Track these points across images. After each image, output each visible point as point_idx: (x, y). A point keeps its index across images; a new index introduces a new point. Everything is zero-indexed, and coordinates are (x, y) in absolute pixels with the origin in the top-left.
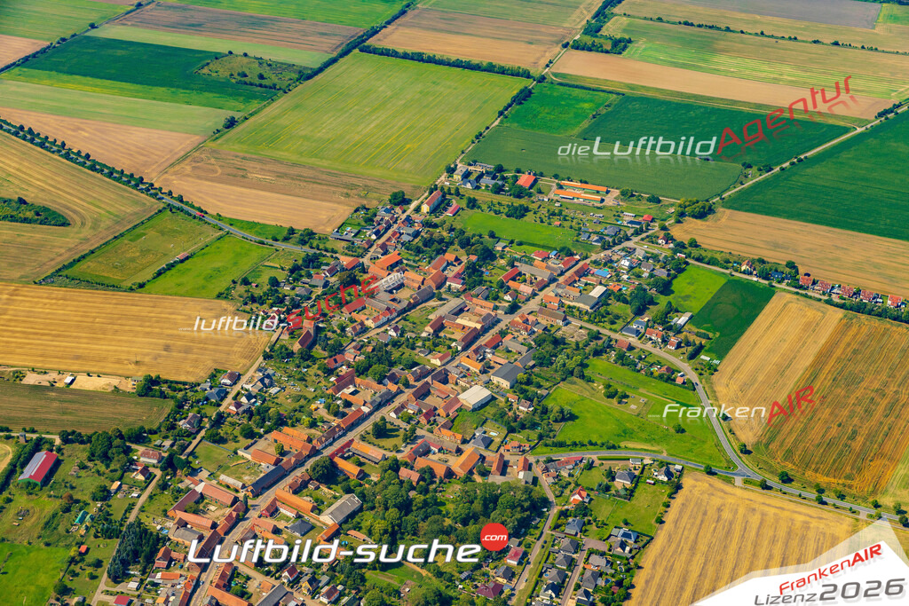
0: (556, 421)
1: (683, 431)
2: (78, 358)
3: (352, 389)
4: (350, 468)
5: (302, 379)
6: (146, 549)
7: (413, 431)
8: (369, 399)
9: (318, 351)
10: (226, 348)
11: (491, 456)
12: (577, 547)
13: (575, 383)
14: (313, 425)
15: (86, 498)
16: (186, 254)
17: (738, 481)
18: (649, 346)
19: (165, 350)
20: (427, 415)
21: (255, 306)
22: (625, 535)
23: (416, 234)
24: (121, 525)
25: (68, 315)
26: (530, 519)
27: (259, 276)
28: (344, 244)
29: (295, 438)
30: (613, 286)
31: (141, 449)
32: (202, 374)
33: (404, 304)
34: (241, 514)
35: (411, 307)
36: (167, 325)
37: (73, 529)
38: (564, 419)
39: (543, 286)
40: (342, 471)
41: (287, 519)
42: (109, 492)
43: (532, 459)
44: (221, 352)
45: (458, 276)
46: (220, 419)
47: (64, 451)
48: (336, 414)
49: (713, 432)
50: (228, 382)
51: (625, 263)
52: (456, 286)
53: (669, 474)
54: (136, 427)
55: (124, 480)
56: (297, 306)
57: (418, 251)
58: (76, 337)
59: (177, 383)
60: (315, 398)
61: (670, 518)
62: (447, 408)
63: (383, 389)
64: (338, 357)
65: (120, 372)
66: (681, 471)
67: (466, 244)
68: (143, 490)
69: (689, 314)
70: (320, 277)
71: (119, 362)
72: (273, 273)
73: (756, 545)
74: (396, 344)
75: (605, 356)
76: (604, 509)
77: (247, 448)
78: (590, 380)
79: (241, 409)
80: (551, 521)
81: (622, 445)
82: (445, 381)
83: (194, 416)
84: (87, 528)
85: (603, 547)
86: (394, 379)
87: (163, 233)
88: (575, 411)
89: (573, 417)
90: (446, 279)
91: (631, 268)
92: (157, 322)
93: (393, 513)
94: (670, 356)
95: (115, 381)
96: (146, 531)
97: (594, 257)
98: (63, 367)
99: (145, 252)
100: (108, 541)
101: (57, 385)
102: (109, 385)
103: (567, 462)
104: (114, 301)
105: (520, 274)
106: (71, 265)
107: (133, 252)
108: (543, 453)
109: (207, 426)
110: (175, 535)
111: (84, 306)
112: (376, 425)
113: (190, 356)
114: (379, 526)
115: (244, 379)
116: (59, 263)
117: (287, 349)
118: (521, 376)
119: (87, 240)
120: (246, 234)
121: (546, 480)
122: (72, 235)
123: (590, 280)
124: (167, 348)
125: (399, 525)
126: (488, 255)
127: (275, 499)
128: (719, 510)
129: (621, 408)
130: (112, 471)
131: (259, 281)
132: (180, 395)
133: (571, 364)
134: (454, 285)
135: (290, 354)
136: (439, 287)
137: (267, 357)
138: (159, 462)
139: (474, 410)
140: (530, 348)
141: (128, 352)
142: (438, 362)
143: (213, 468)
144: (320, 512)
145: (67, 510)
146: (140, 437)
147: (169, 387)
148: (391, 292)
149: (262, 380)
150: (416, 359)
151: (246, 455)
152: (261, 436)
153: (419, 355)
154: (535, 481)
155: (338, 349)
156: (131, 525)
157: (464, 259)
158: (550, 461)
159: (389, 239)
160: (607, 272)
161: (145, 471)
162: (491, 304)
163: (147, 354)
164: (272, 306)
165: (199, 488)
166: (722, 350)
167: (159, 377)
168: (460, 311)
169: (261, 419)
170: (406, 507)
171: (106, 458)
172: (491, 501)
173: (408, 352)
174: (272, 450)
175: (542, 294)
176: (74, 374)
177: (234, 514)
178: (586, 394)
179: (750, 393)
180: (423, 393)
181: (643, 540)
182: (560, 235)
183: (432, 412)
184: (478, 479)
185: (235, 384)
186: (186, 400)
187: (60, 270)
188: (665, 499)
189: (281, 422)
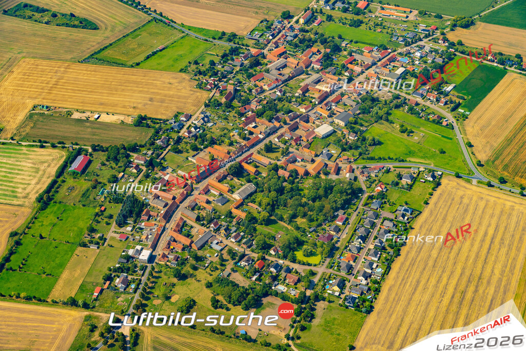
0: (370, 145)
1: (444, 152)
2: (102, 104)
3: (254, 124)
4: (251, 169)
5: (226, 119)
6: (137, 209)
7: (288, 149)
8: (263, 131)
9: (236, 103)
10: (184, 100)
11: (331, 164)
12: (377, 216)
13: (383, 124)
14: (231, 144)
15: (105, 181)
16: (163, 46)
17: (475, 181)
18: (428, 103)
19: (150, 101)
20: (296, 141)
21: (201, 77)
22: (405, 210)
23: (296, 36)
24: (124, 196)
25: (97, 80)
26: (351, 200)
27: (204, 60)
28: (254, 41)
29: (220, 151)
30: (410, 68)
31: (135, 155)
32: (170, 115)
33: (286, 77)
34: (189, 192)
35: (290, 78)
36: (151, 87)
37: (98, 198)
38: (375, 144)
39: (368, 68)
40: (246, 170)
41: (215, 196)
42: (117, 178)
43: (354, 166)
44: (181, 102)
45: (318, 61)
46: (179, 140)
47: (94, 156)
48: (244, 139)
49: (462, 153)
50: (185, 119)
51: (418, 54)
52: (317, 66)
53: (434, 177)
54: (133, 143)
55: (126, 172)
56: (225, 77)
57: (296, 46)
58: (101, 93)
59: (156, 119)
60: (233, 129)
61: (432, 202)
62: (307, 137)
63: (271, 125)
64: (247, 106)
65: (125, 113)
66: (441, 176)
67: (324, 42)
68: (136, 177)
69: (454, 85)
70: (238, 60)
71: (124, 107)
72: (212, 58)
73: (481, 218)
74: (280, 100)
75: (401, 109)
76: (394, 195)
77: (193, 156)
78: (392, 122)
79: (191, 134)
80: (363, 202)
81: (408, 159)
82: (307, 121)
83: (165, 138)
84: (105, 197)
85: (392, 216)
86: (278, 119)
87: (150, 34)
88: (382, 140)
89: (380, 143)
90: (311, 62)
91: (421, 57)
92: (146, 85)
93: (273, 194)
94: (440, 109)
95: (122, 118)
96: (136, 200)
97: (400, 50)
98: (93, 109)
99: (140, 45)
100: (117, 205)
101: (90, 119)
102: (119, 119)
103: (375, 169)
104: (122, 73)
105: (355, 60)
106: (99, 52)
107: (133, 45)
108: (361, 163)
109: (172, 143)
110: (152, 203)
111: (106, 76)
112: (266, 145)
113: (164, 104)
114: (265, 201)
115: (193, 118)
116: (92, 51)
117: (218, 101)
118: (351, 119)
119: (108, 38)
120: (198, 35)
121: (362, 179)
122: (100, 35)
123: (396, 64)
124: (151, 100)
125: (277, 201)
126: (337, 49)
127: (208, 185)
128: (462, 198)
129: (409, 138)
130: (119, 167)
131: (204, 62)
132: (157, 126)
133: (381, 113)
134: (316, 66)
135: (220, 105)
136: (307, 67)
137: (207, 106)
138: (145, 163)
139: (323, 138)
140: (358, 103)
141: (130, 102)
142: (304, 111)
143: (174, 167)
144: (233, 192)
145: (95, 187)
146: (135, 149)
147: (152, 122)
148: (279, 70)
149: (203, 119)
150: (292, 108)
151: (193, 160)
152: (202, 150)
153: (293, 106)
154: (356, 179)
155: (247, 102)
156: (129, 197)
157: (323, 51)
158: (365, 167)
159: (279, 39)
160: (406, 60)
161: (137, 167)
162: (336, 78)
163: (140, 103)
164: (210, 77)
165: (166, 178)
166: (471, 106)
167: (146, 116)
168: (318, 81)
169: (202, 140)
170: (281, 191)
171: (116, 160)
172: (329, 189)
173: (287, 104)
174: (208, 158)
175: (367, 72)
176: (100, 113)
177: (185, 192)
178: (389, 130)
179: (486, 131)
180: (295, 128)
181: (416, 213)
182: (380, 37)
183: (299, 138)
184: (323, 176)
185: (188, 120)
186: (161, 129)
187: (93, 55)
188: (431, 191)
189: (213, 142)
